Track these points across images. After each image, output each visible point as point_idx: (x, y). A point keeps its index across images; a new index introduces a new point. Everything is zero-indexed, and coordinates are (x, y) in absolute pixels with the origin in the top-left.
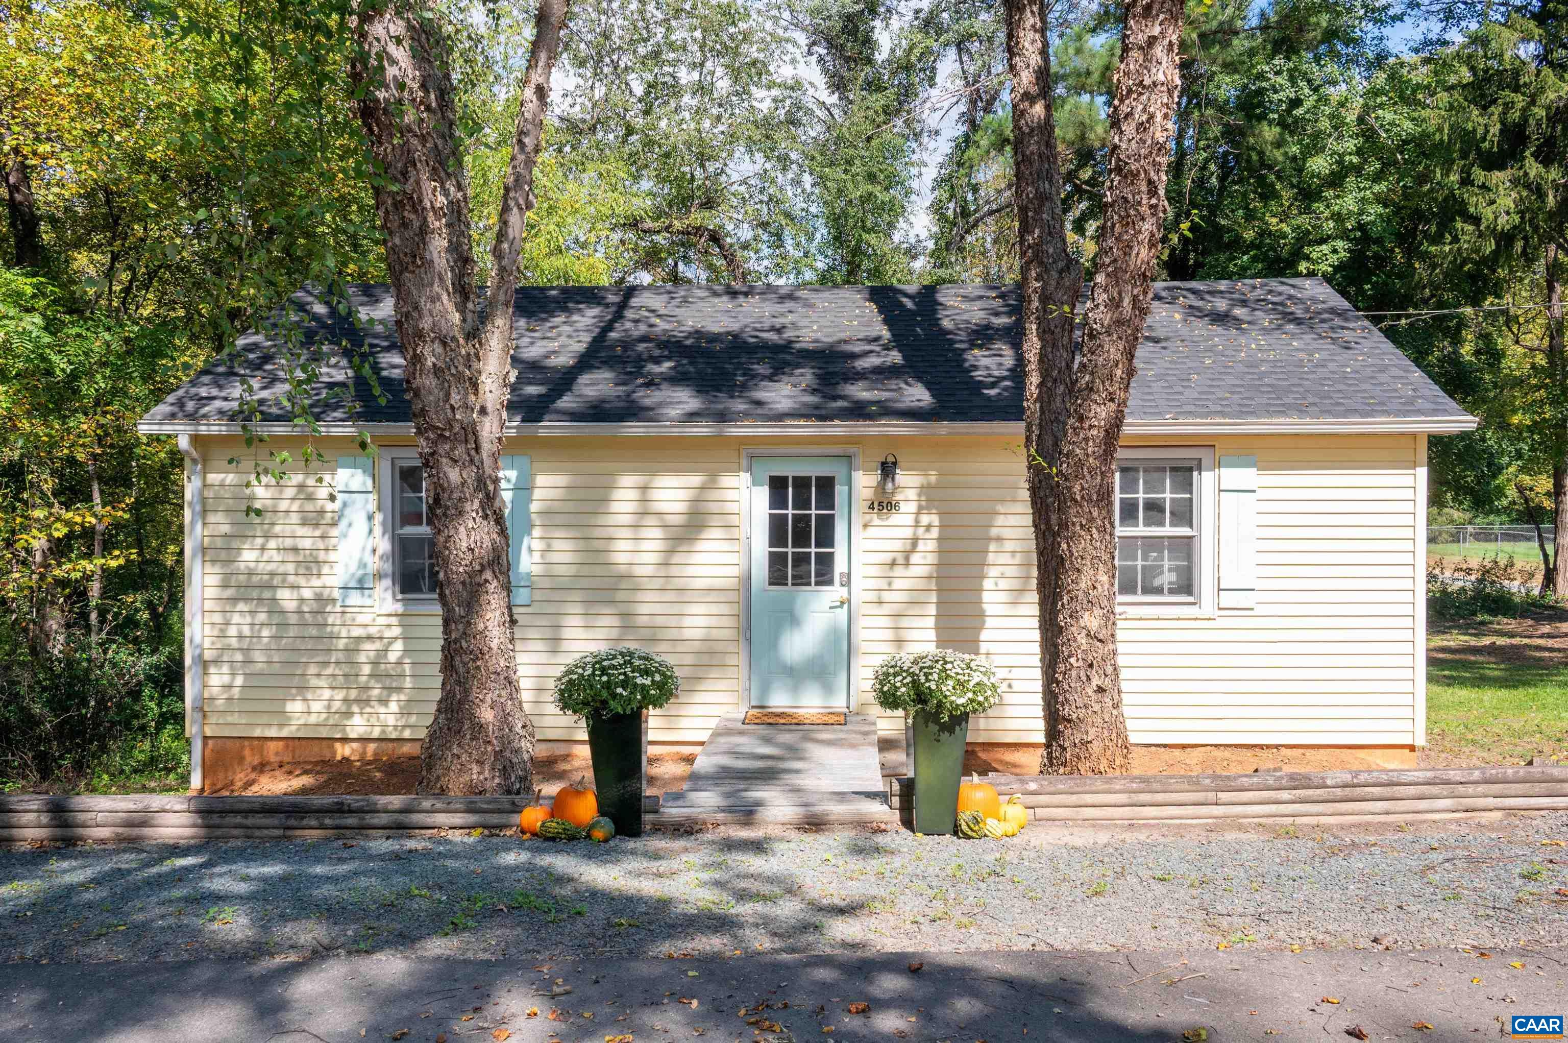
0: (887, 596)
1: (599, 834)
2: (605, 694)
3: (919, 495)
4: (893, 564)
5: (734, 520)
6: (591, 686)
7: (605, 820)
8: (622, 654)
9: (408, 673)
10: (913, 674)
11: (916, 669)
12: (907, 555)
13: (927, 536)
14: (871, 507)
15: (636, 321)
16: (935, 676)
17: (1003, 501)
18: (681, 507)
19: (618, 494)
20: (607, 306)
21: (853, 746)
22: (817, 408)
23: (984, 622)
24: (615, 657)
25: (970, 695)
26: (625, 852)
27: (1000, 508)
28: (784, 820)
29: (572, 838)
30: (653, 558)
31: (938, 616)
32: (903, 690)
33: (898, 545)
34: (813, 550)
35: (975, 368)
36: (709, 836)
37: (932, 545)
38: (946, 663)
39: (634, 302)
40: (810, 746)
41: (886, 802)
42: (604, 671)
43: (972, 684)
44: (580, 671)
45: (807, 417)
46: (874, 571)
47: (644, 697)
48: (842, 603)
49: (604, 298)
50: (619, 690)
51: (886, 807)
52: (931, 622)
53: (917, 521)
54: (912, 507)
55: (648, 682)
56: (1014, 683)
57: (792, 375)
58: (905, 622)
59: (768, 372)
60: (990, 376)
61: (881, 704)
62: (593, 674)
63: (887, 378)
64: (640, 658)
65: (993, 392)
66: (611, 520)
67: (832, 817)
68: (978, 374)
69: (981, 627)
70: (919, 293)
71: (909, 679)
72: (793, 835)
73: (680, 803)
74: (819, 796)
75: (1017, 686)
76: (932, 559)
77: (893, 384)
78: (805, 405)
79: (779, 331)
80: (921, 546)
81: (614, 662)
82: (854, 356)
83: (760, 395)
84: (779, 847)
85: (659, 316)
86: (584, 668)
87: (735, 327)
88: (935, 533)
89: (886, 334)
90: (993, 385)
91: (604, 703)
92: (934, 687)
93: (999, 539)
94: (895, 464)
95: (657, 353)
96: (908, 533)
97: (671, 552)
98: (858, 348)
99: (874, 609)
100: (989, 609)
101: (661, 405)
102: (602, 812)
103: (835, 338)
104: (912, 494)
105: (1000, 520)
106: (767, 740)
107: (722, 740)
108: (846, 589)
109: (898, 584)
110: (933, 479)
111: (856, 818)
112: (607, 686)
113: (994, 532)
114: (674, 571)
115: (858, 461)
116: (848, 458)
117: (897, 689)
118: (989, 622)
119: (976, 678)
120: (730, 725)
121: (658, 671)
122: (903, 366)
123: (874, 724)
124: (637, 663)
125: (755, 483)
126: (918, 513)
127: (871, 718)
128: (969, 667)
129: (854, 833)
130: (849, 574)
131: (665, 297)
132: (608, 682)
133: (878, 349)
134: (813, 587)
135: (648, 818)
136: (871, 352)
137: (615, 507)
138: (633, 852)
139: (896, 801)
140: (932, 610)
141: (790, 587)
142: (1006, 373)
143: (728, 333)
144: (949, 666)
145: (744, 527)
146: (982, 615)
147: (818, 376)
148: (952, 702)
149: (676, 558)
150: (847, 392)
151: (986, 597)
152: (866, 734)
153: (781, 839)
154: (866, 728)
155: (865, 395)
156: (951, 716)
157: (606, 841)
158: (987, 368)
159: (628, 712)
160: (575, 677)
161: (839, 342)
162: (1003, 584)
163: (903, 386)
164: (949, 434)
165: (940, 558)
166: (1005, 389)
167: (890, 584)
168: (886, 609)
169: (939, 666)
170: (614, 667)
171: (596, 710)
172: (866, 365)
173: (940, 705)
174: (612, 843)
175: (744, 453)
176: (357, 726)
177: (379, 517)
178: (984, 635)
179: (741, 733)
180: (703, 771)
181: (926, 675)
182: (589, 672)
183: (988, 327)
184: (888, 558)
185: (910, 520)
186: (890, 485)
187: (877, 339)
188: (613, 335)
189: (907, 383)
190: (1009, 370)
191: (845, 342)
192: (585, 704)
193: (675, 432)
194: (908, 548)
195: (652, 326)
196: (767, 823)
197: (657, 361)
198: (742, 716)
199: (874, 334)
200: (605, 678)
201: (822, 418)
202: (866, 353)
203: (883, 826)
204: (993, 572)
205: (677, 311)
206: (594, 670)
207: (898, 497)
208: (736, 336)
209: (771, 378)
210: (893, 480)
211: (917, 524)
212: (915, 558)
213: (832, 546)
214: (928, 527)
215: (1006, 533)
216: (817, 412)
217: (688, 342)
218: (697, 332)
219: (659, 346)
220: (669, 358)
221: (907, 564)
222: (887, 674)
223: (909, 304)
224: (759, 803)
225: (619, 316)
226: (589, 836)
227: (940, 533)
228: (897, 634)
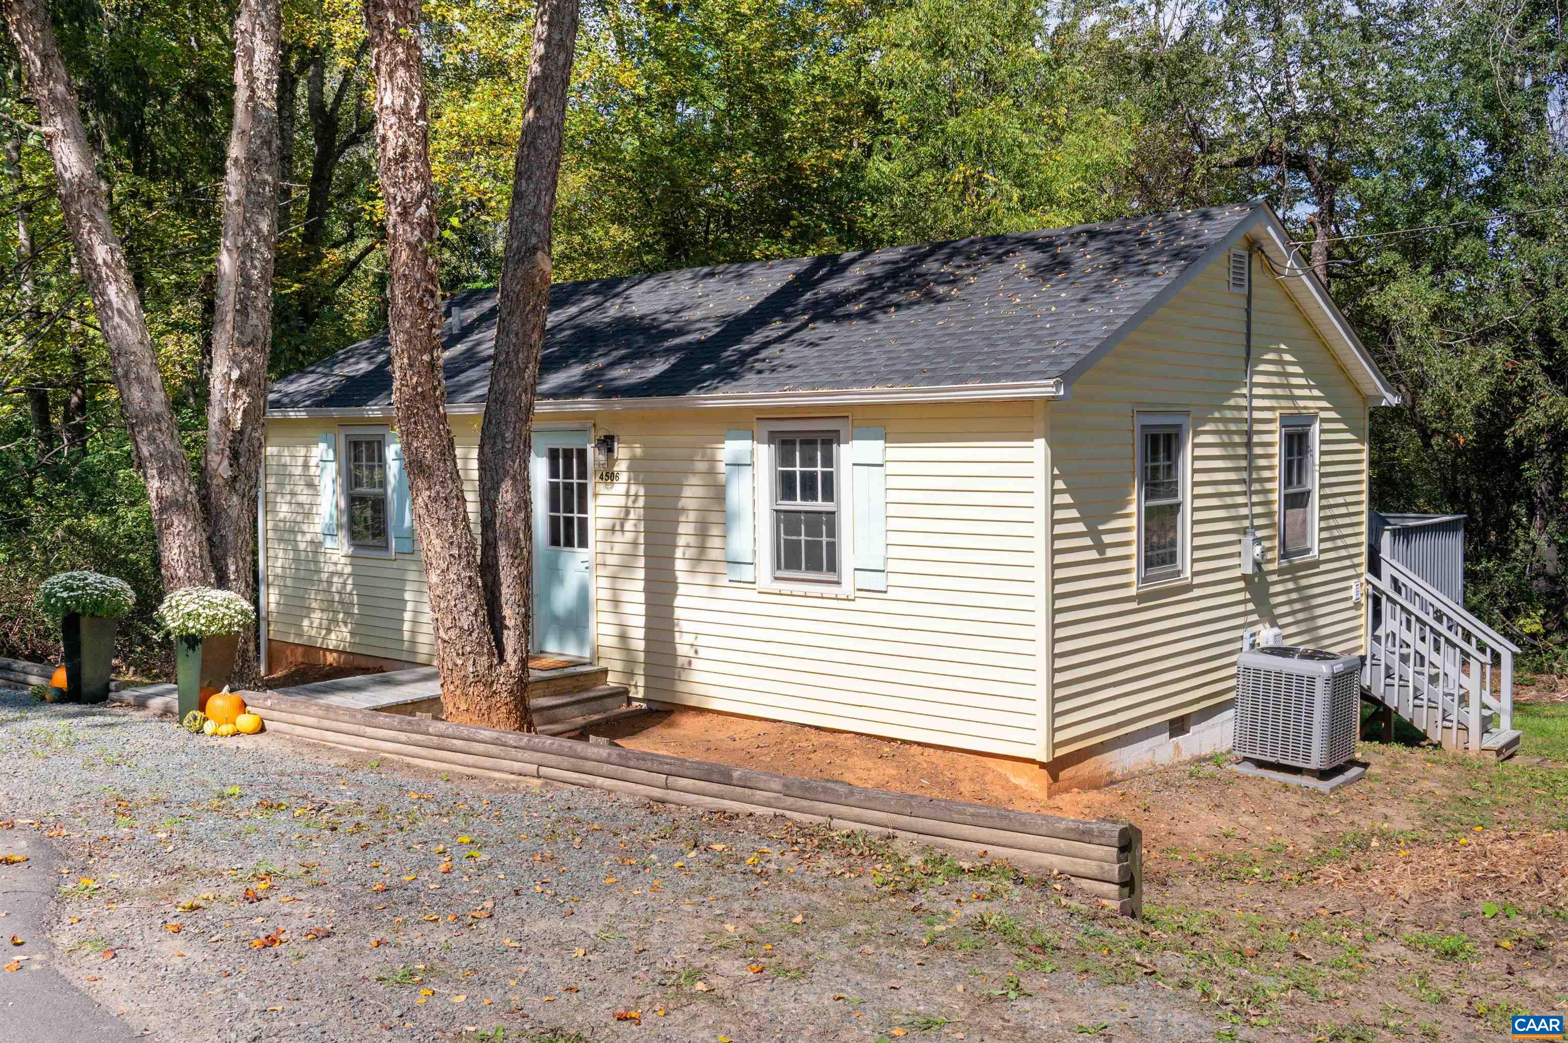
0: (609, 559)
3: (630, 466)
4: (613, 530)
9: (355, 601)
12: (622, 522)
13: (636, 505)
14: (601, 478)
17: (687, 473)
23: (677, 589)
27: (686, 481)
31: (646, 580)
33: (616, 513)
34: (576, 515)
37: (639, 514)
46: (602, 536)
52: (641, 585)
53: (628, 490)
54: (625, 477)
56: (699, 649)
58: (620, 584)
69: (673, 594)
75: (703, 653)
76: (640, 526)
80: (632, 514)
88: (641, 502)
93: (684, 510)
94: (613, 438)
96: (622, 501)
99: (601, 571)
100: (679, 576)
104: (624, 466)
105: (685, 492)
109: (616, 548)
110: (638, 451)
113: (682, 502)
115: (591, 434)
118: (682, 589)
126: (629, 484)
134: (576, 549)
140: (641, 574)
141: (560, 548)
146: (675, 582)
151: (677, 564)
162: (688, 553)
165: (645, 525)
167: (612, 548)
168: (607, 571)
176: (333, 641)
177: (339, 481)
178: (678, 601)
184: (608, 523)
185: (623, 489)
186: (610, 457)
194: (622, 516)
204: (681, 541)
207: (616, 468)
210: (613, 452)
211: (628, 493)
212: (629, 526)
213: (586, 512)
214: (636, 497)
215: (688, 503)
221: (623, 530)
227: (646, 502)
228: (615, 595)
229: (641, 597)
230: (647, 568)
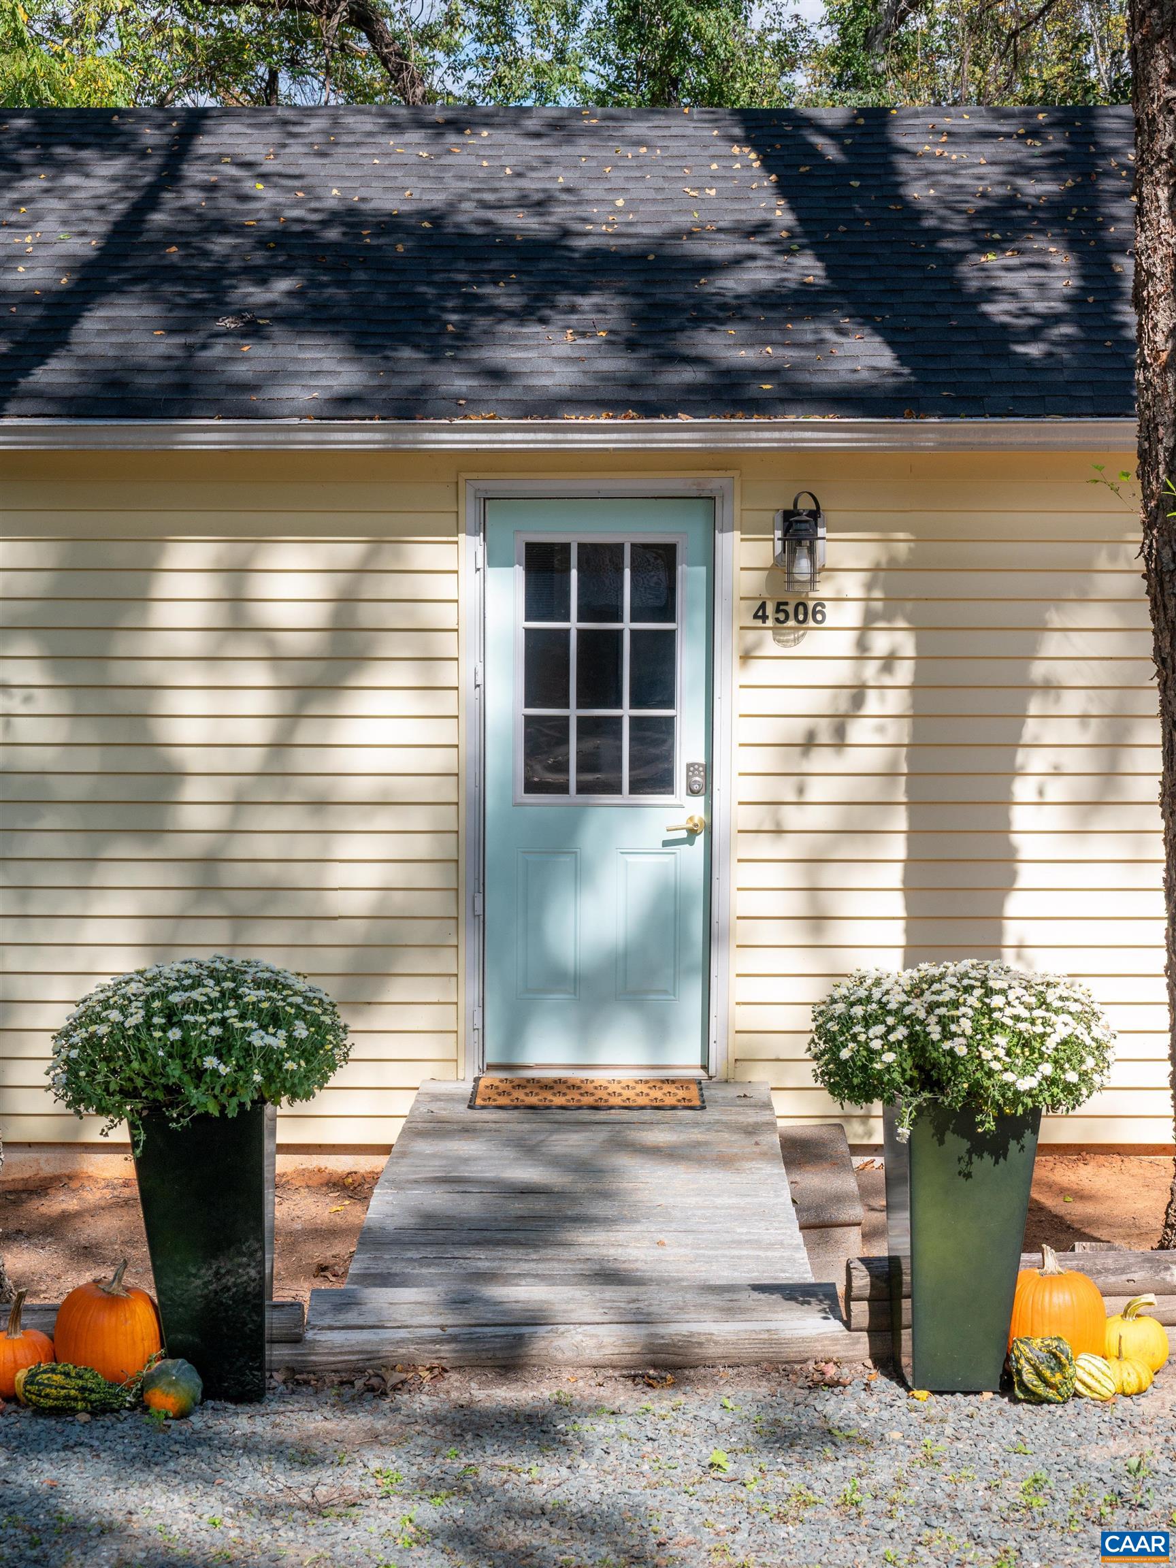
0: (793, 818)
1: (164, 1399)
2: (175, 1070)
3: (869, 587)
4: (809, 744)
5: (446, 645)
6: (143, 1053)
7: (180, 1367)
8: (213, 974)
10: (908, 1020)
11: (917, 1008)
12: (840, 724)
13: (887, 681)
14: (760, 615)
15: (211, 188)
16: (966, 1025)
17: (1058, 600)
18: (315, 615)
19: (168, 585)
20: (143, 155)
21: (725, 1161)
22: (633, 385)
23: (1013, 875)
24: (197, 983)
25: (1047, 1069)
26: (227, 1446)
27: (1055, 618)
28: (597, 1356)
29: (101, 1410)
30: (257, 731)
31: (910, 863)
32: (889, 1057)
33: (819, 702)
34: (626, 712)
35: (991, 294)
36: (423, 1402)
37: (895, 702)
38: (989, 992)
39: (205, 144)
40: (624, 1161)
41: (833, 1311)
42: (172, 1016)
43: (1051, 1042)
44: (115, 1015)
45: (614, 406)
46: (764, 760)
47: (269, 1078)
48: (692, 833)
49: (134, 136)
50: (210, 1062)
51: (835, 1326)
52: (894, 875)
53: (862, 646)
54: (851, 614)
55: (278, 1041)
57: (573, 309)
58: (831, 876)
59: (515, 302)
60: (1025, 313)
61: (833, 1088)
62: (148, 1024)
63: (790, 319)
64: (258, 984)
65: (1034, 350)
66: (156, 644)
67: (711, 1351)
68: (997, 310)
69: (1007, 885)
70: (851, 126)
71: (900, 1033)
72: (622, 1395)
73: (351, 1317)
74: (677, 1298)
76: (899, 732)
77: (806, 330)
78: (606, 377)
79: (541, 205)
80: (873, 704)
81: (196, 995)
82: (710, 267)
83: (500, 355)
84: (596, 1429)
85: (264, 177)
86: (122, 1010)
87: (436, 199)
88: (904, 673)
89: (782, 216)
90: (1033, 334)
91: (173, 1091)
92: (962, 1051)
93: (1050, 687)
94: (815, 514)
95: (259, 258)
96: (842, 672)
97: (293, 718)
98: (723, 249)
99: (765, 847)
100: (1026, 846)
101: (276, 376)
102: (172, 1350)
103: (666, 227)
104: (852, 585)
105: (1053, 645)
106: (528, 1150)
107: (424, 1147)
108: (700, 801)
109: (818, 790)
110: (902, 550)
111: (768, 1351)
112: (182, 1051)
113: (1038, 670)
114: (303, 760)
115: (733, 508)
116: (708, 503)
117: (873, 1054)
118: (1027, 875)
119: (1062, 1028)
120: (443, 1111)
121: (301, 1014)
122: (825, 291)
123: (768, 1106)
124: (252, 996)
125: (494, 559)
126: (865, 629)
127: (759, 1093)
128: (1043, 1003)
129: (763, 1389)
130: (708, 768)
131: (274, 135)
132: (184, 1042)
133: (765, 251)
134: (626, 797)
135: (277, 1354)
136: (752, 257)
137: (163, 615)
138: (251, 1447)
139: (861, 1311)
140: (898, 848)
141: (573, 796)
142: (1061, 307)
143: (423, 214)
144: (997, 1001)
145: (469, 662)
146: (1008, 860)
147: (636, 317)
148: (1005, 1086)
149: (307, 732)
150: (701, 351)
151: (1021, 818)
152: (751, 1131)
153: (596, 1410)
154: (752, 1117)
155: (745, 356)
156: (1001, 1119)
157: (183, 1415)
158: (1014, 295)
159: (232, 1113)
160: (103, 1030)
161: (676, 235)
162: (1057, 790)
163: (830, 336)
164: (942, 446)
165: (915, 731)
166: (1068, 341)
167: (801, 790)
168: (790, 847)
169: (972, 1000)
170: (199, 1008)
171: (155, 1108)
172: (742, 289)
173: (976, 1091)
174: (197, 1421)
175: (467, 492)
178: (1015, 905)
179: (467, 1130)
180: (390, 1224)
181: (943, 1022)
182: (137, 1018)
183: (1011, 202)
184: (796, 730)
185: (844, 643)
186: (804, 564)
187: (760, 229)
188: (159, 218)
189: (842, 332)
190: (1068, 300)
191: (690, 234)
192: (129, 1093)
193: (306, 440)
194: (843, 706)
195: (244, 198)
196: (558, 1365)
197: (261, 276)
198: (467, 1087)
199: (757, 216)
200: (175, 1034)
201: (649, 409)
202: (737, 262)
203: (831, 1371)
204: (1036, 761)
205: (308, 164)
206: (149, 1015)
207: (824, 590)
208: (436, 217)
209: (523, 315)
210: (812, 551)
211: (862, 651)
212: (859, 731)
213: (669, 703)
214: (889, 662)
215: (1064, 672)
216: (634, 396)
217: (333, 234)
218: (352, 211)
219: (262, 244)
220: (286, 270)
221: (840, 743)
222: (847, 1021)
223: (830, 150)
224: (536, 1319)
225: (170, 176)
226: (141, 1405)
227: (917, 673)
228: (814, 903)
229: (896, 904)
230: (912, 834)
